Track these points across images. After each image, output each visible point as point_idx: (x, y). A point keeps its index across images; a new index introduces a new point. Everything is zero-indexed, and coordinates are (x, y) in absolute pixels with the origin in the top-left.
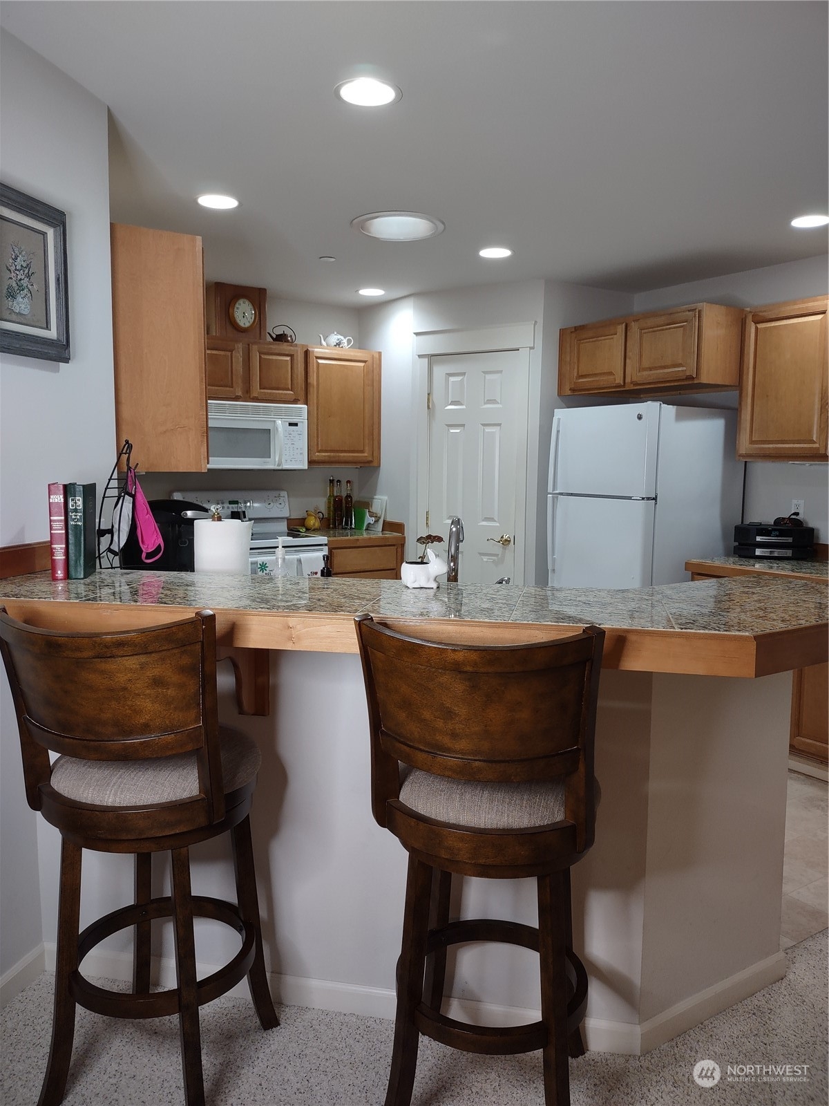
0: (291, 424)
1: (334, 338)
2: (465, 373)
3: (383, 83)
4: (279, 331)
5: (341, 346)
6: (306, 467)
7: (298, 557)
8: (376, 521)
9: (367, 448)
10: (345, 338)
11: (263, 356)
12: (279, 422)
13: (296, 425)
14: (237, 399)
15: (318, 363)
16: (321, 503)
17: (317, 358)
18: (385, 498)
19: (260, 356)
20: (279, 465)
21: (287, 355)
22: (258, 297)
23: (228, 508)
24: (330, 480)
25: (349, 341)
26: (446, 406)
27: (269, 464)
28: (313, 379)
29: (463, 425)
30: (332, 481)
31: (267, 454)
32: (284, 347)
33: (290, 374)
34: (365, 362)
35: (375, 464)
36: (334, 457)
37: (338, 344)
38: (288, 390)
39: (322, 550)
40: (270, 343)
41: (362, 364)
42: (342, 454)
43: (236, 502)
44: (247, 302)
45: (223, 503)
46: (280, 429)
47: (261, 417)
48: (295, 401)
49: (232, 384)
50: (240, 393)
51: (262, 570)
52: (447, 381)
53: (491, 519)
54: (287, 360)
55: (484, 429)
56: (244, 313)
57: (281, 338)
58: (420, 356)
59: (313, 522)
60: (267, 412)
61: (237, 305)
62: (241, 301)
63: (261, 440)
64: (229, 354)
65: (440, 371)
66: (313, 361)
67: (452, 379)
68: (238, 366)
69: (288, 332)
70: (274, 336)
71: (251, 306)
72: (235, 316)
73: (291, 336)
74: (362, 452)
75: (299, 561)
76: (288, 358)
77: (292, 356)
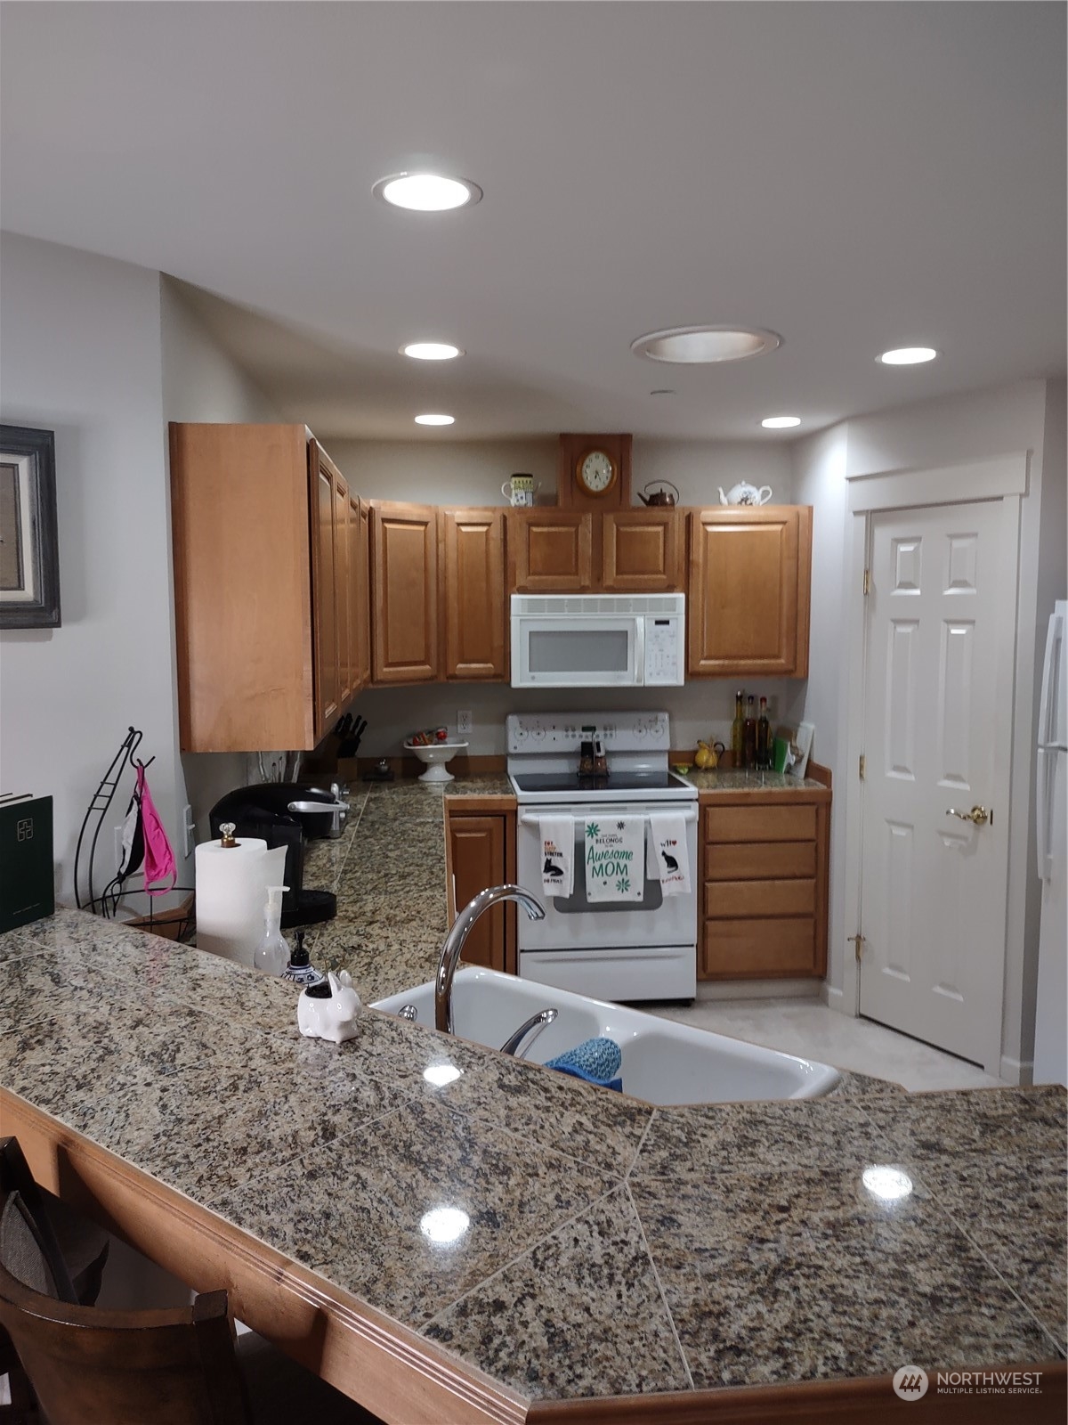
0: (658, 623)
1: (739, 492)
2: (921, 538)
3: (443, 177)
4: (655, 490)
5: (749, 502)
6: (681, 682)
7: (647, 817)
8: (799, 761)
9: (784, 652)
10: (758, 489)
11: (622, 529)
12: (640, 621)
13: (667, 622)
14: (583, 590)
15: (706, 533)
16: (724, 731)
17: (705, 524)
18: (812, 727)
19: (618, 530)
20: (639, 680)
21: (658, 524)
22: (618, 447)
23: (581, 736)
24: (737, 696)
25: (765, 494)
26: (893, 591)
27: (625, 680)
28: (698, 554)
29: (916, 622)
30: (739, 699)
31: (623, 666)
32: (657, 513)
33: (661, 551)
34: (784, 523)
35: (799, 674)
36: (728, 666)
37: (744, 500)
38: (657, 572)
39: (689, 807)
40: (638, 509)
41: (778, 528)
42: (742, 662)
43: (593, 729)
44: (601, 456)
45: (574, 730)
46: (641, 630)
47: (615, 615)
48: (670, 588)
49: (577, 570)
50: (586, 582)
51: (591, 834)
52: (894, 551)
53: (956, 778)
54: (658, 533)
55: (949, 631)
56: (597, 473)
57: (656, 500)
58: (856, 513)
59: (706, 758)
60: (624, 606)
61: (587, 461)
62: (593, 456)
63: (615, 646)
64: (573, 529)
65: (883, 535)
66: (698, 530)
67: (903, 548)
68: (586, 548)
69: (667, 490)
70: (648, 498)
71: (607, 461)
72: (585, 476)
73: (671, 496)
74: (777, 657)
75: (648, 823)
76: (660, 529)
77: (665, 525)
